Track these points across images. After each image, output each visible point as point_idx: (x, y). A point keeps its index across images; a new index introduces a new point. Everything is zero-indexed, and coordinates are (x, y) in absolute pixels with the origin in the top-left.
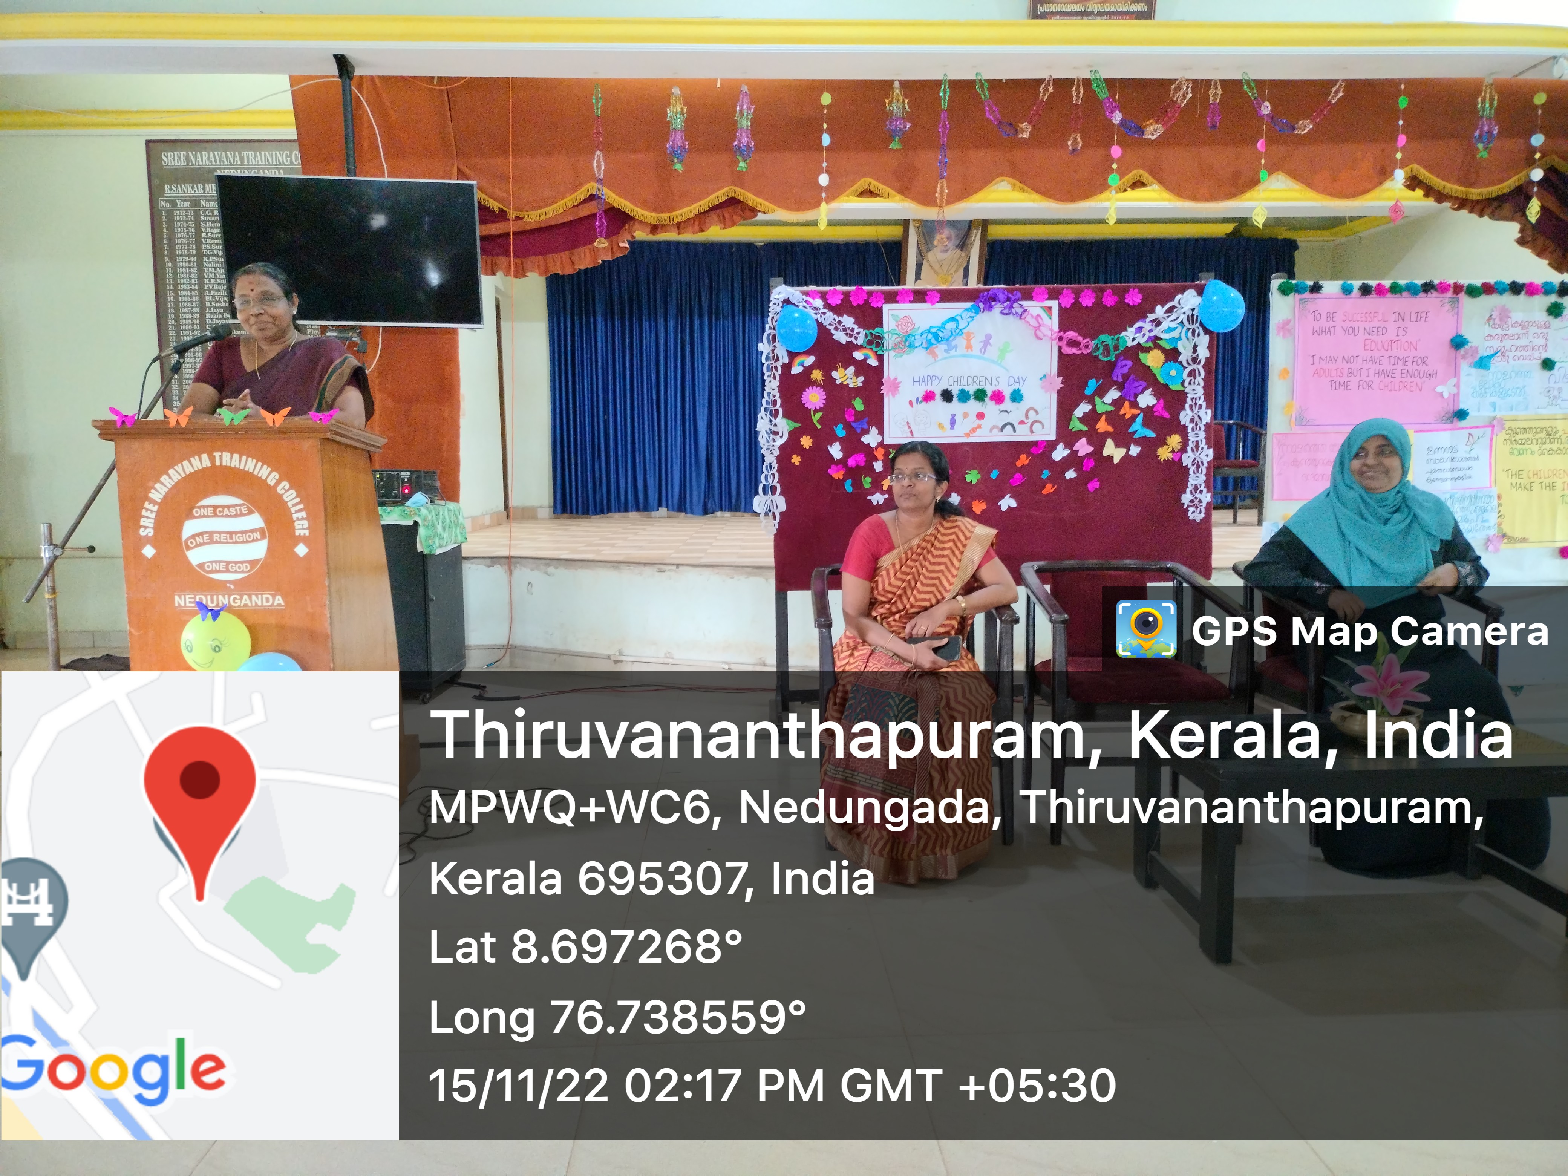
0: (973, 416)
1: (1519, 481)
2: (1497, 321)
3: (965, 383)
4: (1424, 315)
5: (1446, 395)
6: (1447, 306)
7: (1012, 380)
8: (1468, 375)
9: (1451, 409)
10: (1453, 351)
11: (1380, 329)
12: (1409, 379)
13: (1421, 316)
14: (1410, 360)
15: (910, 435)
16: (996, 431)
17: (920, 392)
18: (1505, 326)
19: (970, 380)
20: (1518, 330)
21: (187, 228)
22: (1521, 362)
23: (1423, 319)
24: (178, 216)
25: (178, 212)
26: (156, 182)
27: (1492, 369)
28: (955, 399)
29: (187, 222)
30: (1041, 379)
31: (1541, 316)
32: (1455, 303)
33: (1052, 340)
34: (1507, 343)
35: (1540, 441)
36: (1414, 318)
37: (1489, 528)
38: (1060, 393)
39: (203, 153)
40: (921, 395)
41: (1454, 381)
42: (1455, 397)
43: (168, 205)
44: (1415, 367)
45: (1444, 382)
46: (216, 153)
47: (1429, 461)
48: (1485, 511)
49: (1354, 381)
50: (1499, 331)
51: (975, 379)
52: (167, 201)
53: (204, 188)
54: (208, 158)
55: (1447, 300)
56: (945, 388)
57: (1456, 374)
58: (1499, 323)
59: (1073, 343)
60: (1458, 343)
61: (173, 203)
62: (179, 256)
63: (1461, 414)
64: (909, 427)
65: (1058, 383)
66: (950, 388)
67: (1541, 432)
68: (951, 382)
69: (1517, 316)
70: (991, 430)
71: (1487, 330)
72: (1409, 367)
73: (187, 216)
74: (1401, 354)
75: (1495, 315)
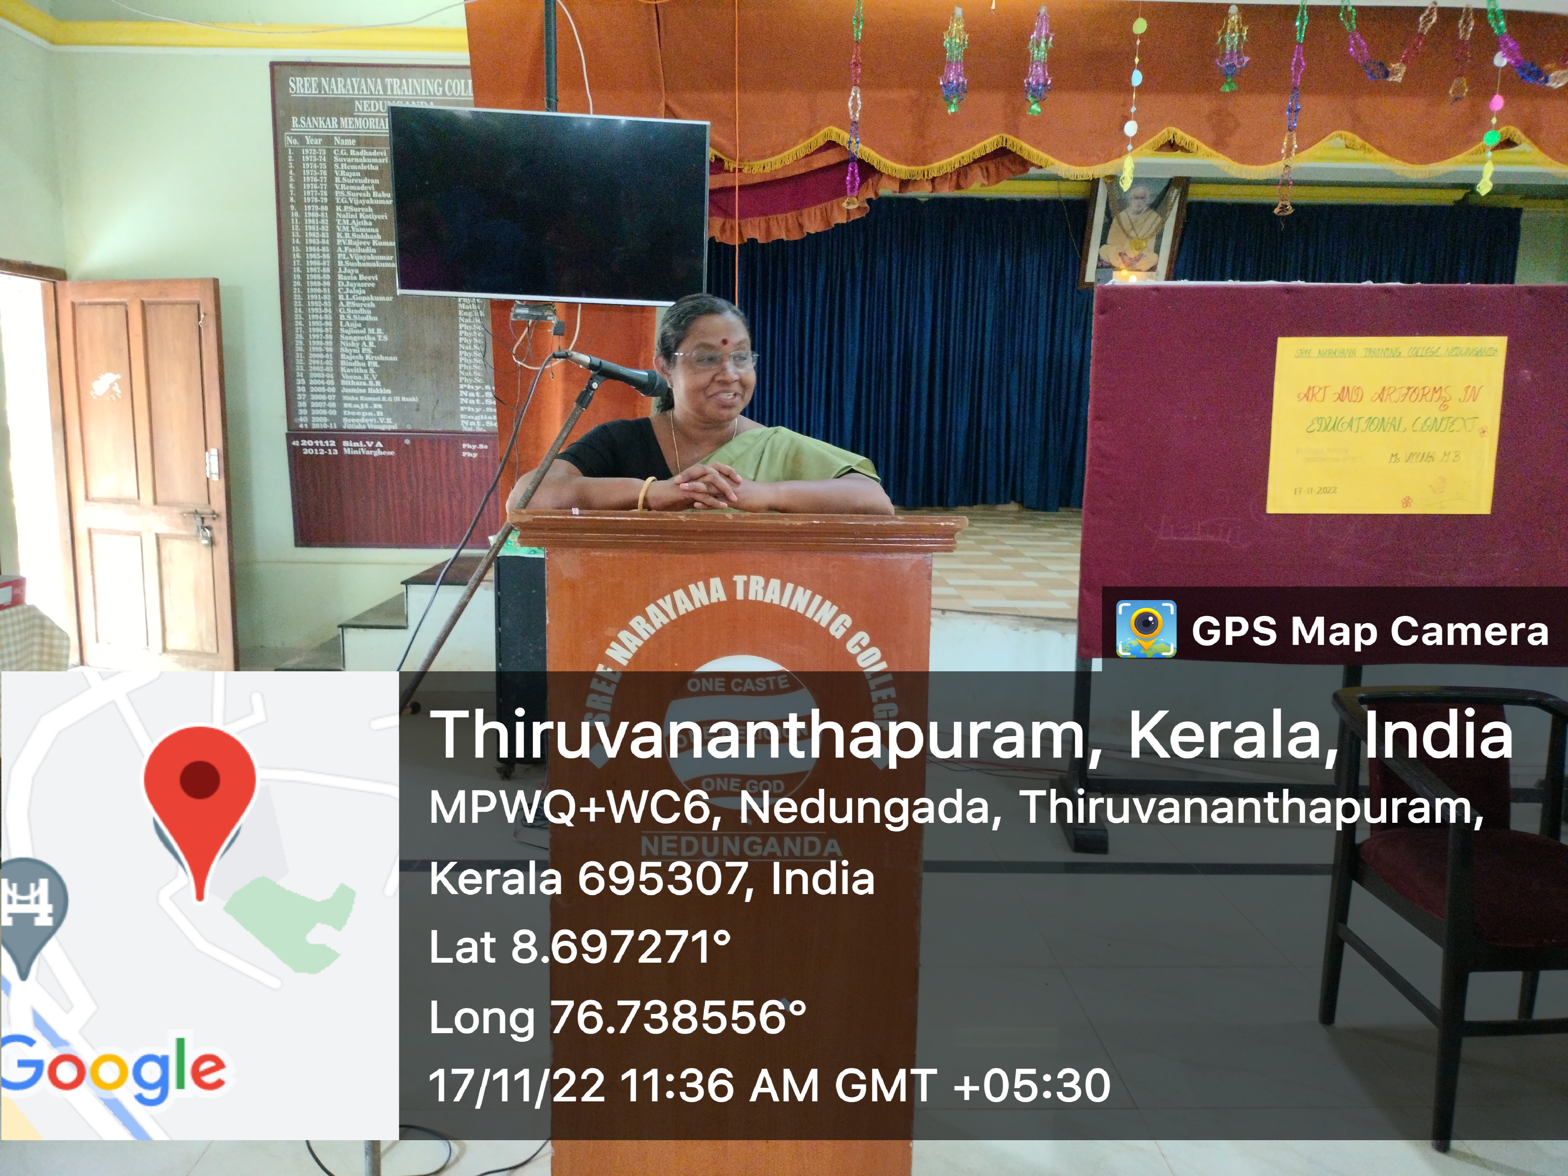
21: (318, 170)
24: (308, 155)
25: (307, 151)
26: (281, 113)
29: (318, 163)
39: (339, 79)
43: (295, 142)
46: (354, 80)
52: (294, 137)
53: (339, 123)
54: (345, 86)
61: (301, 139)
62: (307, 204)
73: (317, 156)
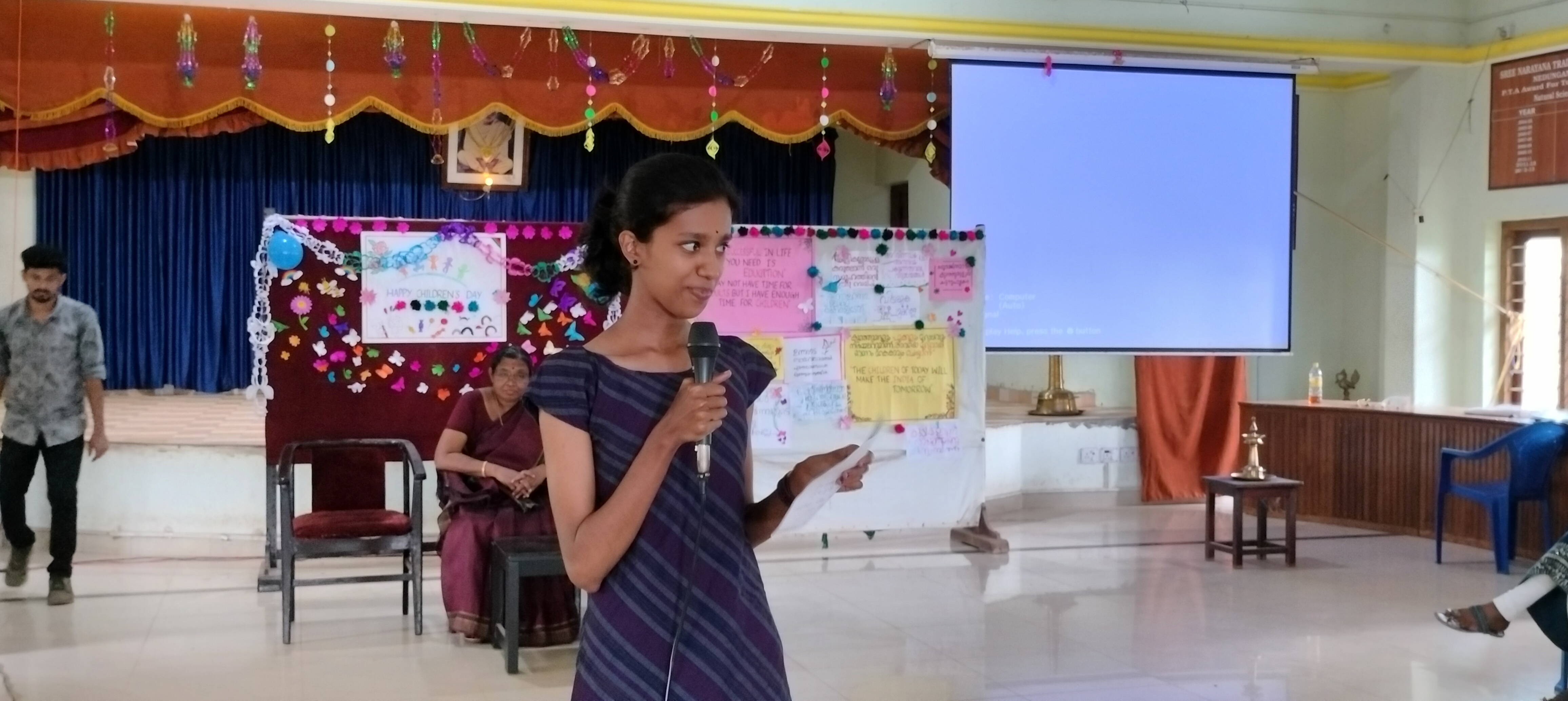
0: (438, 322)
1: (862, 376)
2: (841, 257)
3: (431, 295)
4: (787, 251)
5: (806, 311)
6: (804, 246)
7: (469, 294)
8: (822, 296)
9: (810, 321)
10: (810, 278)
11: (755, 261)
12: (778, 299)
13: (785, 251)
14: (778, 284)
15: (385, 336)
16: (457, 334)
17: (393, 302)
18: (847, 261)
19: (435, 293)
20: (856, 264)
22: (860, 287)
23: (786, 255)
27: (839, 291)
28: (423, 308)
30: (493, 293)
31: (872, 254)
32: (809, 242)
33: (501, 264)
34: (849, 273)
35: (877, 346)
36: (780, 253)
37: (841, 411)
38: (509, 305)
40: (394, 304)
41: (810, 300)
42: (813, 312)
44: (782, 290)
45: (804, 301)
47: (795, 360)
48: (837, 397)
49: (738, 299)
50: (842, 264)
51: (439, 293)
55: (803, 241)
56: (414, 299)
57: (813, 295)
58: (842, 258)
59: (516, 267)
60: (813, 272)
63: (817, 326)
64: (384, 329)
65: (507, 297)
66: (418, 299)
67: (877, 339)
68: (419, 294)
69: (855, 254)
70: (453, 333)
71: (833, 263)
72: (778, 289)
74: (772, 280)
75: (838, 252)
